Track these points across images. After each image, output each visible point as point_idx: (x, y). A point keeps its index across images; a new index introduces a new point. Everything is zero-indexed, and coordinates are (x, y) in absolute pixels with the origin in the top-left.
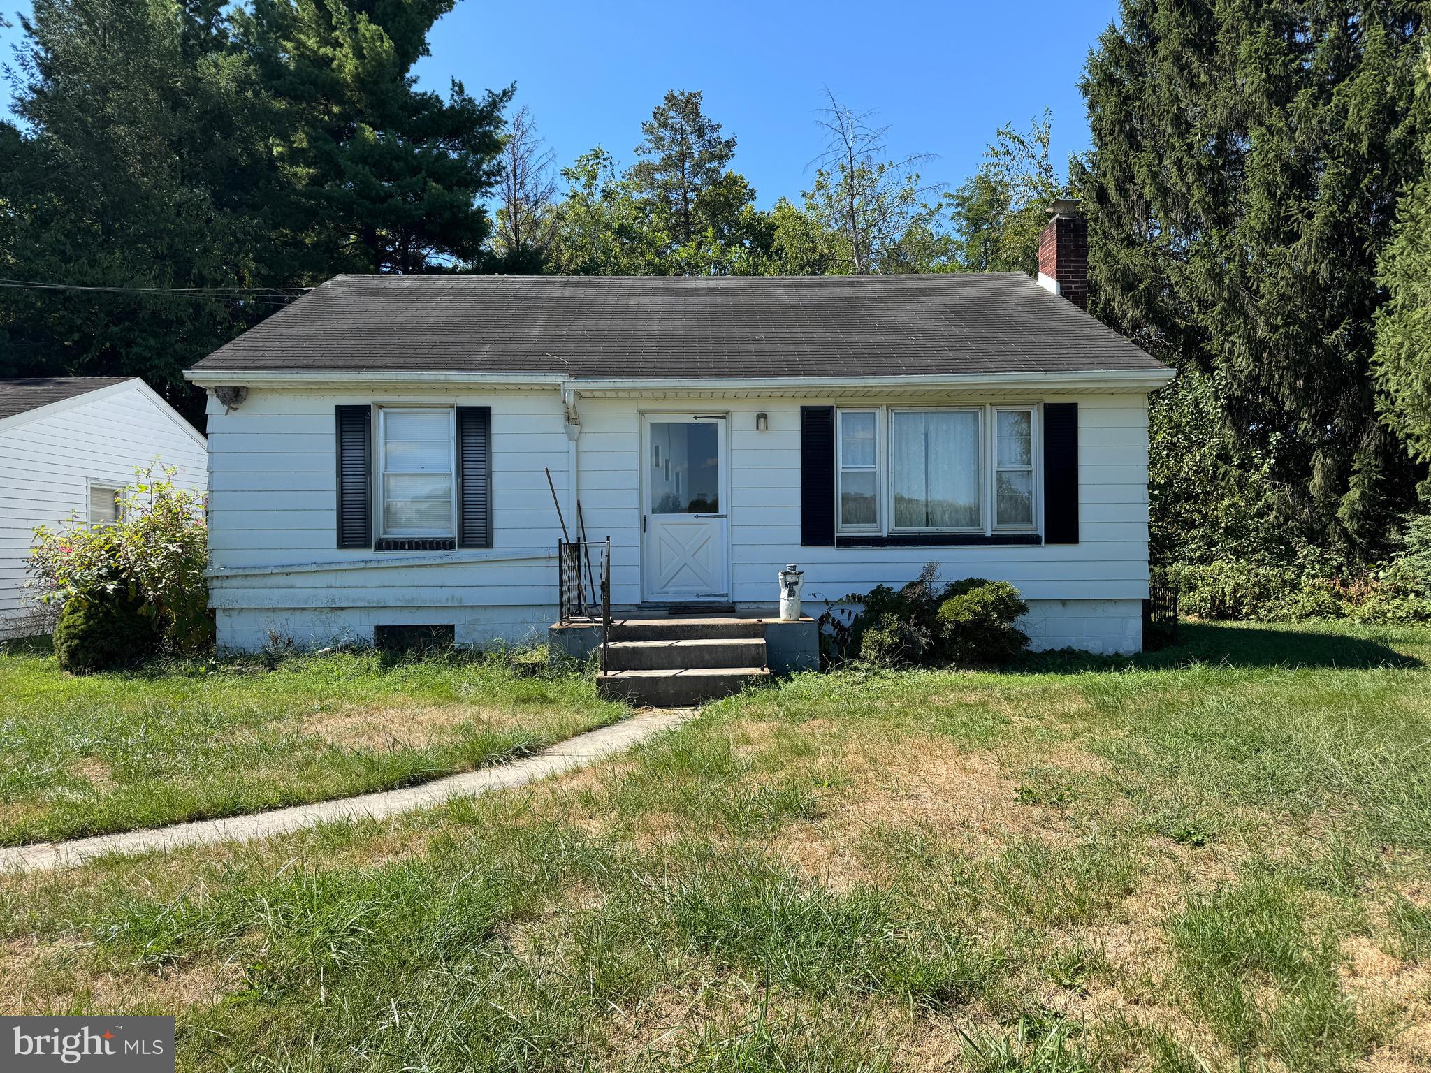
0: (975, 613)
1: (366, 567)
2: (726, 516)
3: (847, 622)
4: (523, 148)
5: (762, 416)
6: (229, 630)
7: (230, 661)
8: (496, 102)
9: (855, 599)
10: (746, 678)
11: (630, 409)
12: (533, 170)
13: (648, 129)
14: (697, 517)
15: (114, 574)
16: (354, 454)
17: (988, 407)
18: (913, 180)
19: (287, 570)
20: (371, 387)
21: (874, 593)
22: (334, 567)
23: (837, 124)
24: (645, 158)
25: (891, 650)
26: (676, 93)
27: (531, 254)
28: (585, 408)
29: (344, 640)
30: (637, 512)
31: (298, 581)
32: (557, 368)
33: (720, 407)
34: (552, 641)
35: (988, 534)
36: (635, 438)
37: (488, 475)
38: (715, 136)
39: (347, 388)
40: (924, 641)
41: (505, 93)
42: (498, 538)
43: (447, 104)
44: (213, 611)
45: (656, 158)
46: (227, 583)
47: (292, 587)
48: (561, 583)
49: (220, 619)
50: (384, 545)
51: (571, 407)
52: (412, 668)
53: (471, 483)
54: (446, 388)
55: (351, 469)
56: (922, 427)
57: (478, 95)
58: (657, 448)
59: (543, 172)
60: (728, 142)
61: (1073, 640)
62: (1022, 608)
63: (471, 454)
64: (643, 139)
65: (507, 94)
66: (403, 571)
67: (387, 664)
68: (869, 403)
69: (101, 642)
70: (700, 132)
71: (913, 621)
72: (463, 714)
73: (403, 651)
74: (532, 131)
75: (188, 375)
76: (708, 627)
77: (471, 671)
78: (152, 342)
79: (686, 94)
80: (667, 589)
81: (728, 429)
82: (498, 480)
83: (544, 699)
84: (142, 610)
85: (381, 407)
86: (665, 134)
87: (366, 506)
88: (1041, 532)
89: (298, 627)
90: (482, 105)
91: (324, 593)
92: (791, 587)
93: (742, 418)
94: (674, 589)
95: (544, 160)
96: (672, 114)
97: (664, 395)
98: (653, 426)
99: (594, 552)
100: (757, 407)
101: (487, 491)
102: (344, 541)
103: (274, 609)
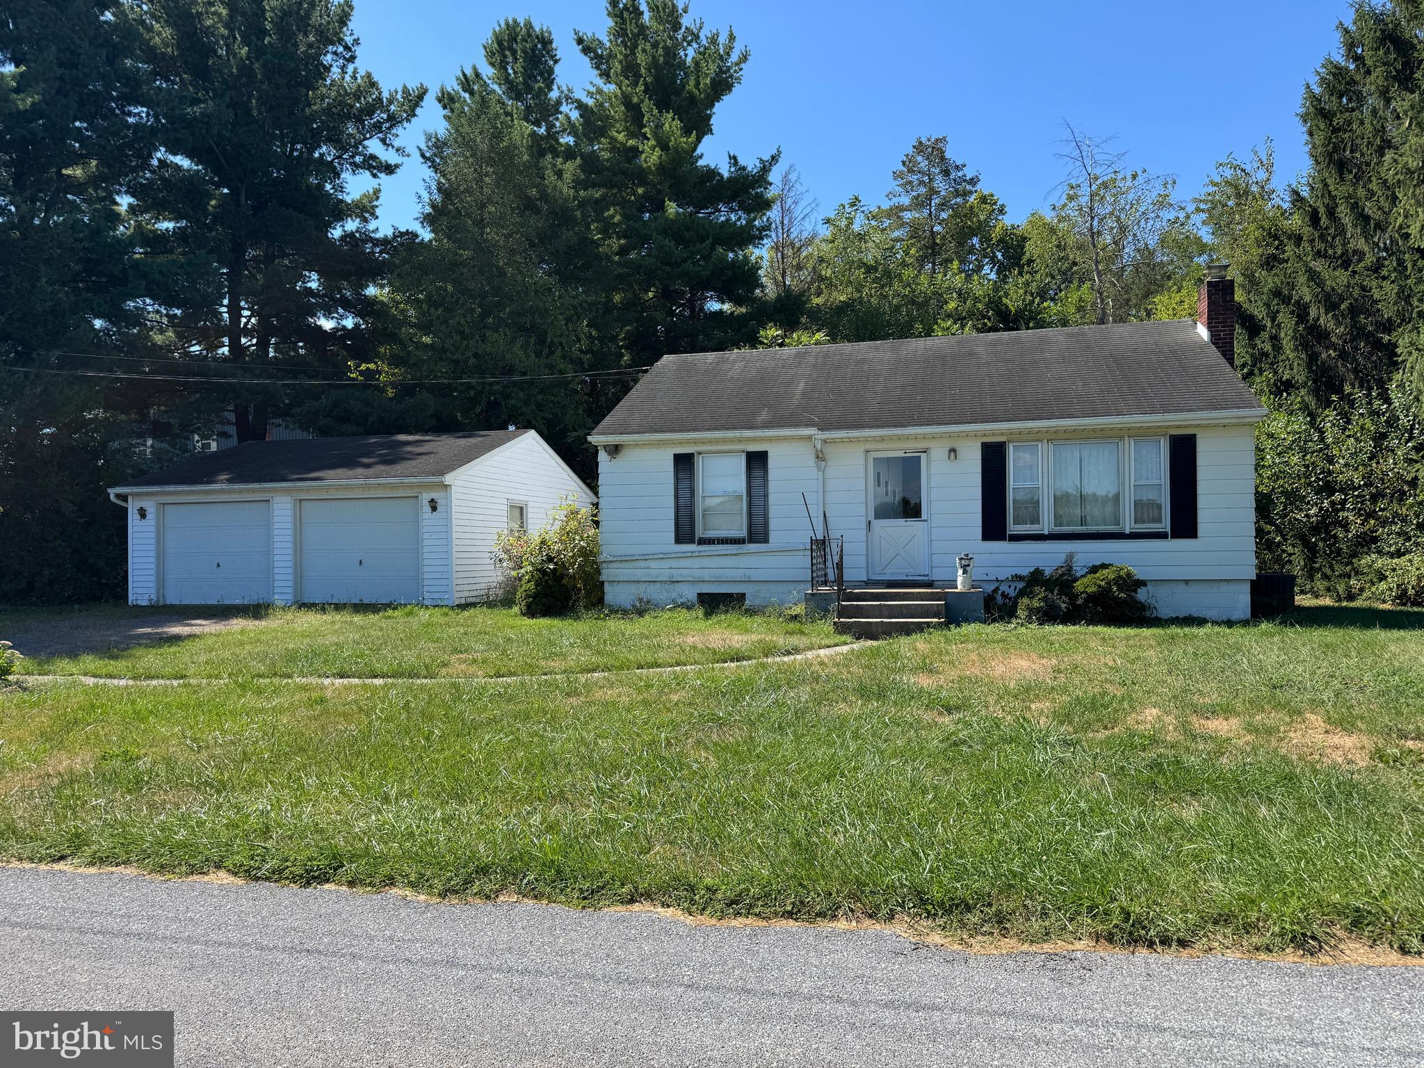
0: (1100, 586)
1: (692, 556)
2: (926, 521)
3: (1012, 593)
4: (789, 201)
5: (953, 450)
6: (613, 594)
7: (616, 612)
8: (765, 168)
9: (1018, 578)
10: (928, 624)
11: (859, 450)
12: (798, 219)
13: (896, 175)
14: (906, 521)
15: (550, 559)
16: (684, 484)
17: (1126, 438)
18: (1169, 186)
19: (645, 558)
20: (695, 442)
21: (1032, 574)
22: (673, 555)
23: (1076, 153)
24: (895, 201)
25: (1038, 610)
26: (924, 140)
27: (795, 297)
28: (828, 449)
29: (680, 601)
30: (864, 518)
31: (653, 564)
32: (809, 424)
33: (921, 445)
34: (807, 600)
35: (1127, 531)
36: (862, 468)
37: (766, 496)
38: (960, 174)
39: (680, 443)
40: (1064, 606)
41: (773, 158)
42: (773, 536)
43: (726, 175)
44: (602, 583)
45: (905, 200)
46: (611, 565)
47: (648, 568)
48: (812, 564)
49: (607, 588)
50: (703, 542)
51: (819, 449)
52: (723, 617)
53: (756, 501)
54: (740, 440)
55: (684, 494)
56: (1077, 454)
57: (751, 164)
58: (879, 474)
59: (807, 220)
60: (972, 179)
61: (1194, 610)
62: (1142, 583)
63: (755, 483)
64: (893, 185)
65: (774, 159)
66: (714, 558)
67: (708, 615)
68: (1034, 438)
69: (544, 600)
70: (946, 173)
71: (1056, 592)
72: (755, 637)
73: (718, 607)
74: (797, 186)
75: (590, 438)
76: (907, 593)
77: (758, 619)
78: (522, 395)
79: (933, 140)
80: (885, 571)
81: (928, 460)
82: (772, 499)
83: (802, 633)
84: (564, 582)
85: (700, 453)
86: (914, 178)
87: (692, 517)
88: (1168, 530)
89: (654, 592)
90: (755, 171)
91: (667, 572)
92: (965, 568)
93: (938, 452)
94: (890, 571)
95: (809, 209)
96: (920, 158)
97: (883, 439)
98: (875, 459)
99: (834, 546)
100: (948, 444)
101: (766, 507)
102: (679, 540)
103: (638, 582)
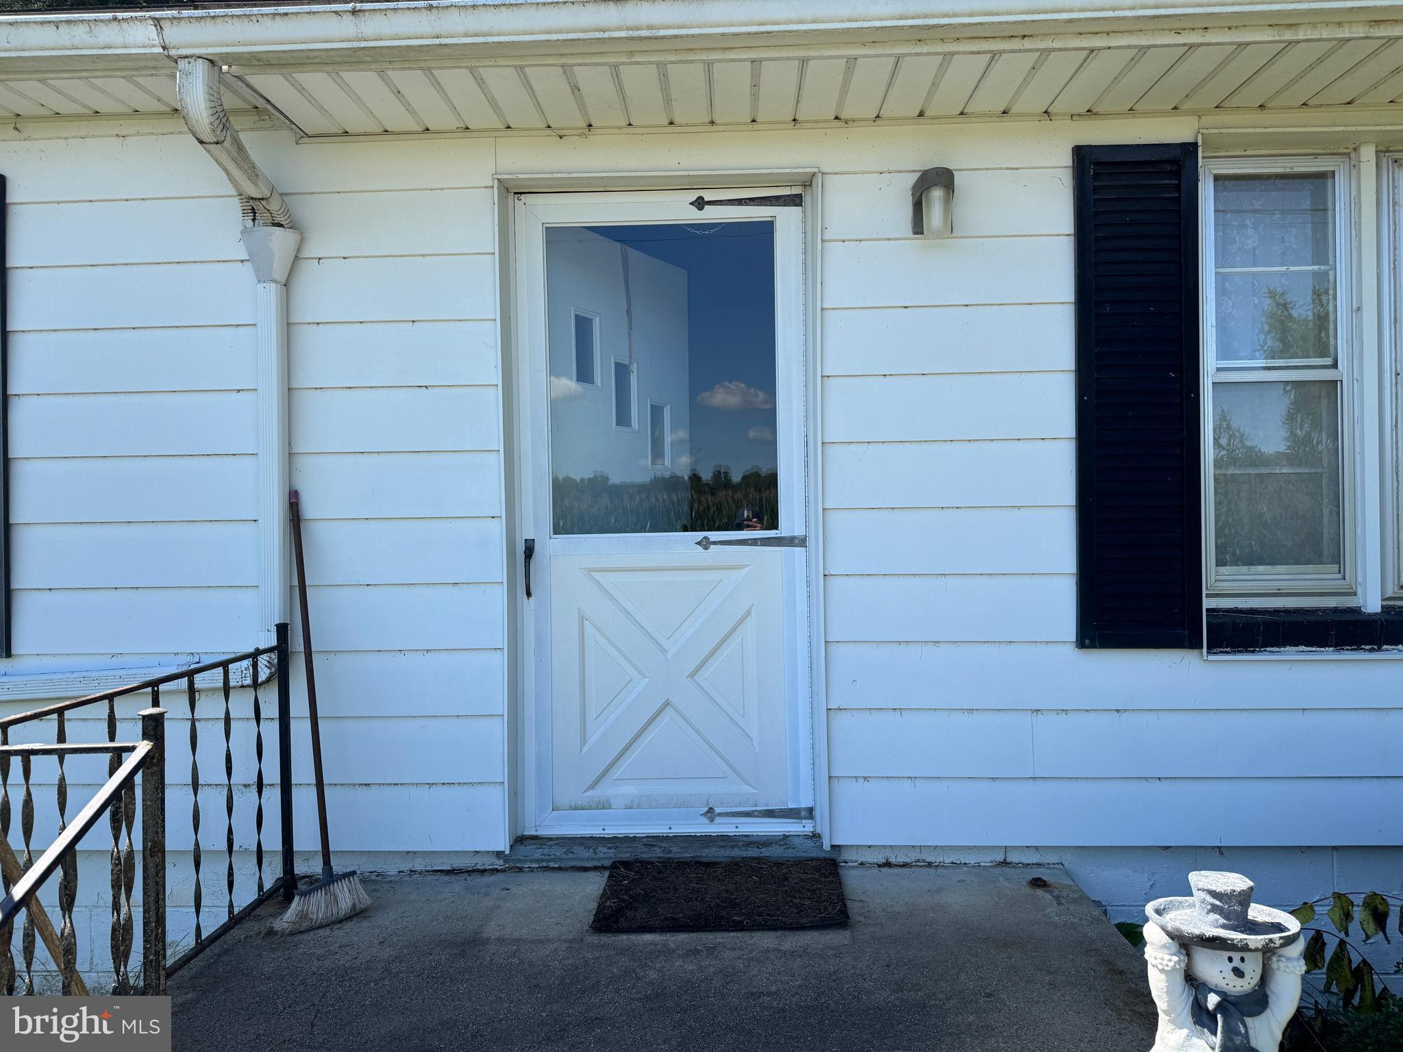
2: (802, 542)
5: (935, 182)
14: (705, 544)
30: (496, 531)
33: (780, 164)
80: (606, 790)
81: (812, 238)
94: (630, 790)
98: (557, 237)
100: (917, 151)
